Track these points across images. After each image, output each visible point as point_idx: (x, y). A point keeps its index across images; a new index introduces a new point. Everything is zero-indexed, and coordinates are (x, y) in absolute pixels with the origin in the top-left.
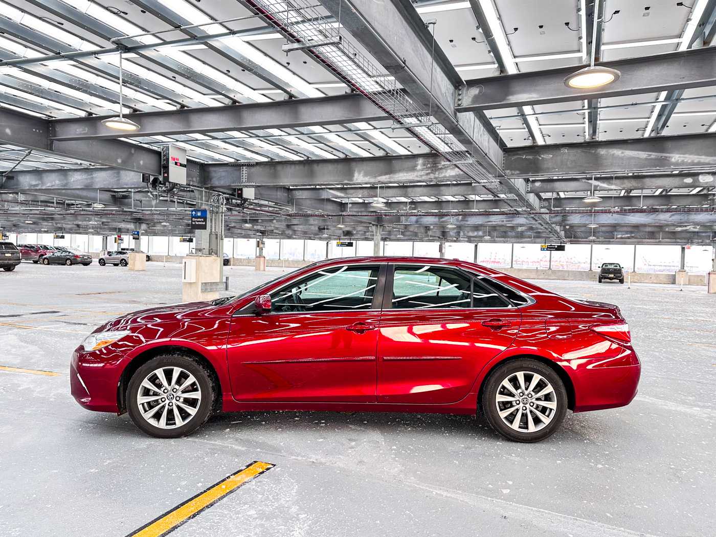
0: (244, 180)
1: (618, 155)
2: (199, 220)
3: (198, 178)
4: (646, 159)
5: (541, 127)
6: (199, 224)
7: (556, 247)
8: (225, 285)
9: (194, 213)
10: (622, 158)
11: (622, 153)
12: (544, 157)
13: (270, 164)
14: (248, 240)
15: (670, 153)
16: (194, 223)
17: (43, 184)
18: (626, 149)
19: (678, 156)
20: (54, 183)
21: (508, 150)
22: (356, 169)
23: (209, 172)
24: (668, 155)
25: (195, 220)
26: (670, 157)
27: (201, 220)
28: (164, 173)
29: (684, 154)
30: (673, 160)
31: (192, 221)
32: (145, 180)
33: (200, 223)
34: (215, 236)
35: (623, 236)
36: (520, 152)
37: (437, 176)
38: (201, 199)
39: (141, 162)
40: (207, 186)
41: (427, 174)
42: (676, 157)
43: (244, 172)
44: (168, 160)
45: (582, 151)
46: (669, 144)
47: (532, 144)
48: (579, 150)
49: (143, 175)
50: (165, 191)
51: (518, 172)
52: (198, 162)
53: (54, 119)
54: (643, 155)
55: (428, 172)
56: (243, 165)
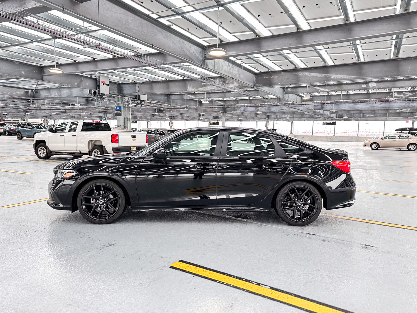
0: (138, 91)
1: (308, 76)
3: (117, 91)
4: (320, 77)
5: (272, 62)
7: (331, 123)
9: (116, 108)
11: (309, 74)
12: (274, 77)
13: (149, 83)
14: (165, 122)
15: (331, 74)
16: (116, 113)
17: (50, 95)
18: (311, 72)
19: (334, 75)
20: (55, 94)
21: (257, 74)
22: (189, 85)
23: (122, 87)
24: (330, 75)
25: (117, 111)
26: (331, 76)
27: (119, 111)
28: (98, 89)
29: (337, 74)
30: (332, 77)
31: (115, 112)
32: (90, 93)
33: (118, 113)
34: (127, 119)
35: (370, 116)
36: (263, 75)
37: (225, 87)
38: (119, 101)
39: (87, 84)
40: (121, 94)
42: (333, 76)
43: (138, 87)
45: (291, 74)
46: (331, 70)
47: (268, 71)
48: (290, 73)
49: (89, 90)
50: (99, 97)
51: (262, 85)
52: (116, 83)
53: (43, 66)
54: (319, 75)
56: (137, 83)
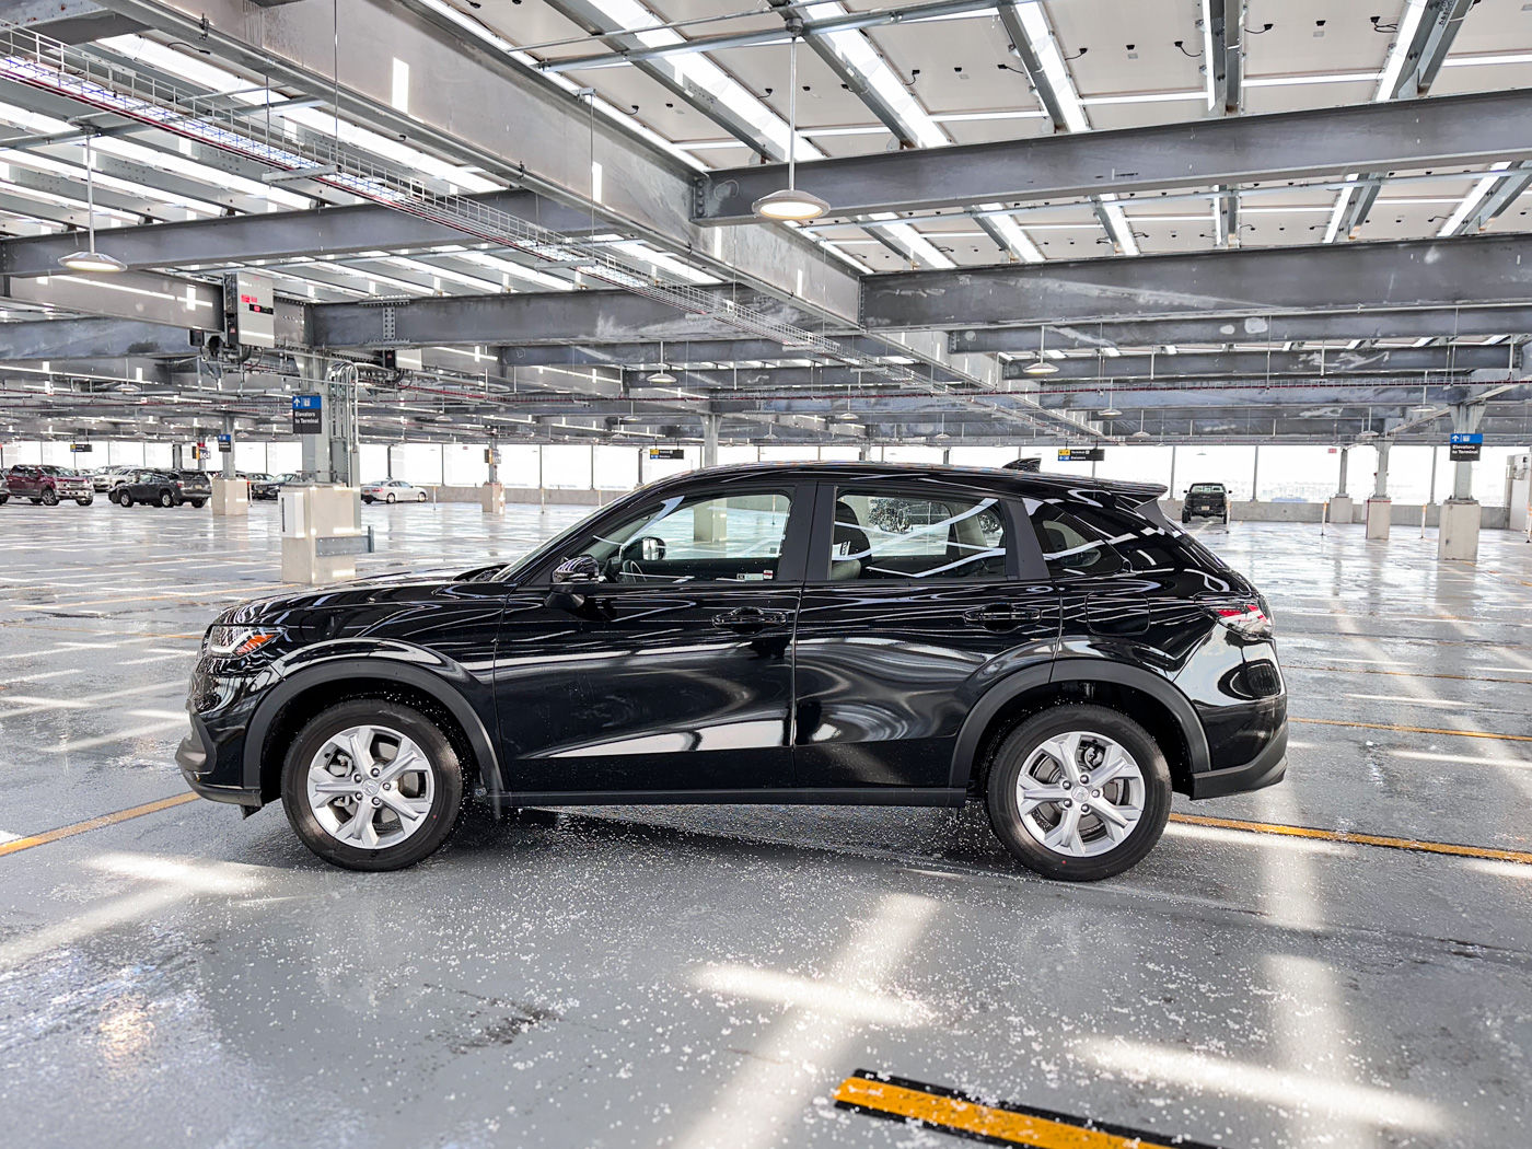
0: (390, 334)
1: (1054, 291)
2: (306, 415)
3: (303, 333)
4: (1099, 297)
5: (926, 236)
6: (307, 424)
8: (366, 541)
9: (297, 401)
10: (1060, 296)
11: (1061, 286)
12: (932, 292)
13: (437, 303)
14: (468, 448)
15: (1135, 287)
16: (297, 421)
18: (1066, 280)
19: (1148, 292)
21: (869, 278)
22: (601, 313)
23: (324, 320)
24: (1132, 291)
25: (301, 415)
26: (1135, 295)
27: (310, 415)
28: (229, 328)
30: (1141, 300)
31: (295, 418)
32: (196, 342)
33: (309, 421)
34: (342, 446)
36: (891, 283)
40: (319, 348)
42: (1145, 295)
44: (235, 300)
45: (995, 283)
47: (909, 269)
48: (989, 281)
49: (191, 332)
50: (232, 361)
51: (888, 322)
52: (299, 302)
54: (1094, 290)
56: (385, 304)
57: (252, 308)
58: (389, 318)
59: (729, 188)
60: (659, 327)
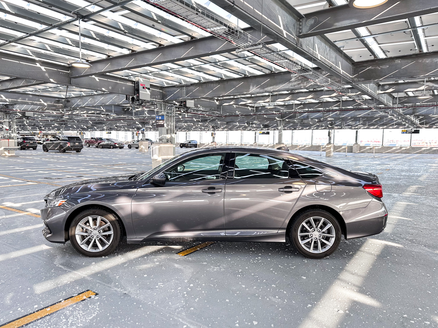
0: (185, 96)
2: (160, 121)
3: (159, 96)
5: (380, 45)
7: (413, 131)
12: (383, 67)
16: (157, 123)
21: (356, 64)
22: (251, 84)
25: (158, 121)
28: (137, 94)
32: (128, 99)
33: (161, 123)
34: (170, 131)
36: (365, 65)
37: (305, 85)
39: (124, 88)
40: (164, 101)
41: (298, 84)
44: (138, 85)
47: (373, 59)
49: (126, 96)
51: (363, 79)
52: (158, 86)
55: (299, 82)
56: (183, 86)
57: (143, 88)
58: (184, 91)
59: (314, 20)
60: (272, 87)
